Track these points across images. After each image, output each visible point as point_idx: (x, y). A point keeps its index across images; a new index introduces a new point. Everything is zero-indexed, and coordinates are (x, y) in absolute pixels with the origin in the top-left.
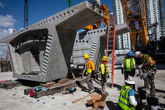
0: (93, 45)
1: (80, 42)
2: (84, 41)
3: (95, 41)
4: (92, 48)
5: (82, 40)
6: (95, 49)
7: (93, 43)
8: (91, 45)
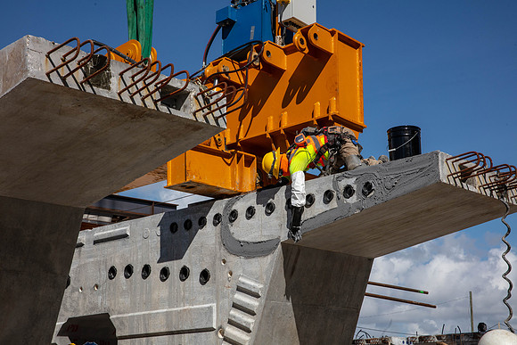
0: (235, 306)
1: (165, 273)
2: (185, 273)
3: (250, 275)
4: (231, 322)
5: (175, 267)
6: (248, 331)
7: (240, 289)
8: (227, 303)
